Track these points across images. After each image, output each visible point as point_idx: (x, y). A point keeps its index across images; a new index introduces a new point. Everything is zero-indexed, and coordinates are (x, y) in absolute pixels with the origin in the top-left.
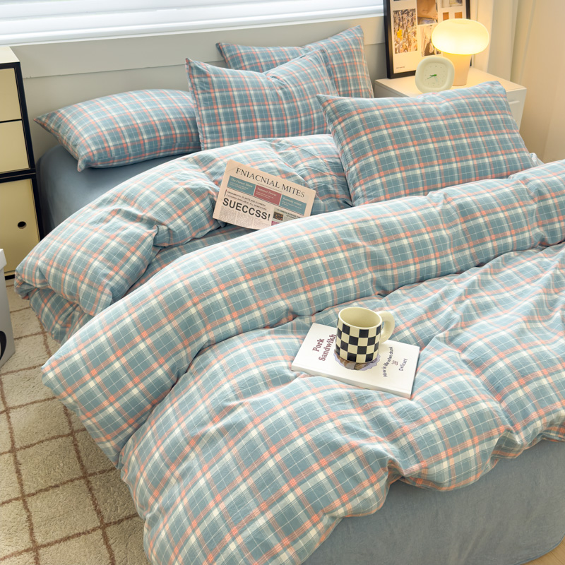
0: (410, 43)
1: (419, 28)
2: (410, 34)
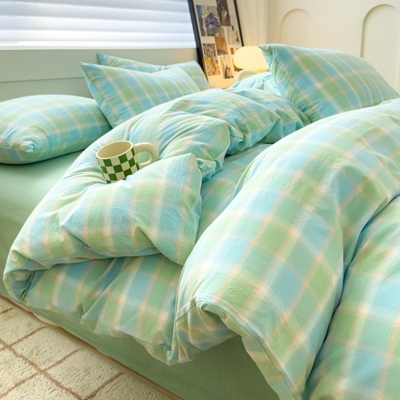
0: (215, 68)
1: (219, 58)
2: (215, 62)
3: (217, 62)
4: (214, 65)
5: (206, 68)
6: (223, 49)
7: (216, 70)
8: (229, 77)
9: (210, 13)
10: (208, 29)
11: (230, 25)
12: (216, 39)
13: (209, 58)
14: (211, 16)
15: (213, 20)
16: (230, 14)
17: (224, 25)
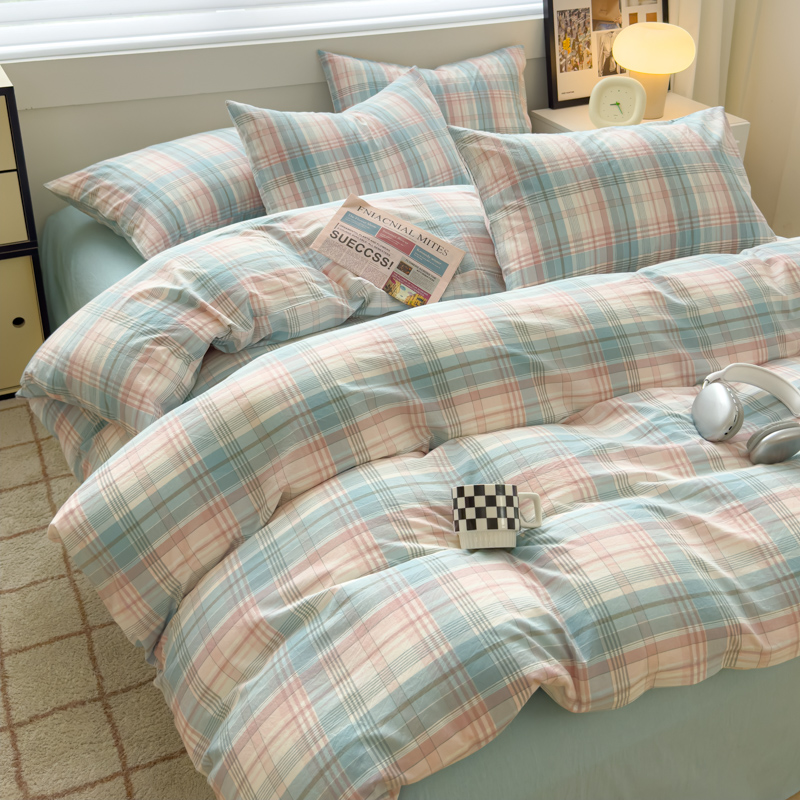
3: (588, 44)
4: (579, 51)
5: (558, 57)
6: (611, 16)
7: (581, 60)
8: (615, 72)
13: (568, 38)
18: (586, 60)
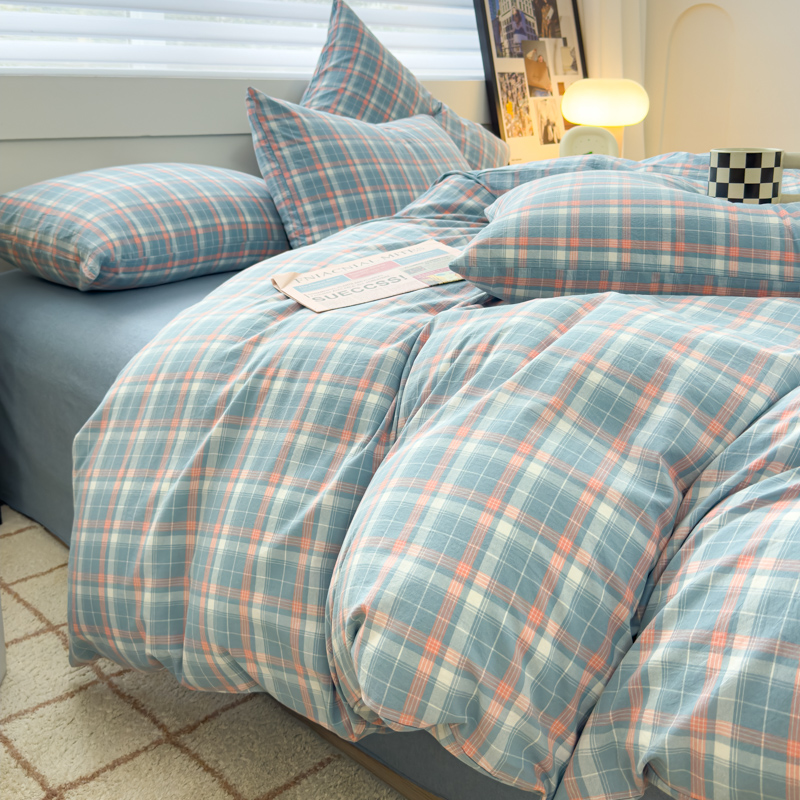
0: (523, 122)
1: (533, 101)
2: (522, 110)
3: (528, 109)
4: (520, 117)
5: (505, 121)
6: (542, 83)
7: (524, 126)
9: (518, 11)
10: (510, 43)
11: (560, 36)
12: (528, 63)
13: (510, 101)
14: (519, 16)
15: (522, 24)
16: (560, 14)
17: (546, 36)
18: (528, 127)
